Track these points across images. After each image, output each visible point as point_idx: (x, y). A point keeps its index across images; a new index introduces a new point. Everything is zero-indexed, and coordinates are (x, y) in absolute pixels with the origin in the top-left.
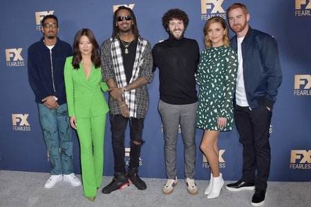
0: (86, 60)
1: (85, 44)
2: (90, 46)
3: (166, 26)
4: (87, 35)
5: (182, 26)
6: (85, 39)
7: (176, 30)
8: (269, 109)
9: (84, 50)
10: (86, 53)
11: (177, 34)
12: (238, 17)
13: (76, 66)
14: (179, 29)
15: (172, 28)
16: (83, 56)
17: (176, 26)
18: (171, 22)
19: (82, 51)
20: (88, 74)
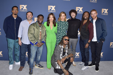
0: (51, 24)
1: (51, 18)
2: (53, 19)
3: (70, 15)
4: (52, 15)
5: (75, 15)
6: (51, 16)
7: (73, 16)
8: (103, 42)
9: (51, 20)
10: (51, 21)
11: (73, 17)
12: (94, 14)
13: (48, 25)
14: (74, 16)
15: (72, 15)
16: (50, 22)
17: (73, 15)
18: (72, 13)
19: (50, 20)
20: (52, 28)
